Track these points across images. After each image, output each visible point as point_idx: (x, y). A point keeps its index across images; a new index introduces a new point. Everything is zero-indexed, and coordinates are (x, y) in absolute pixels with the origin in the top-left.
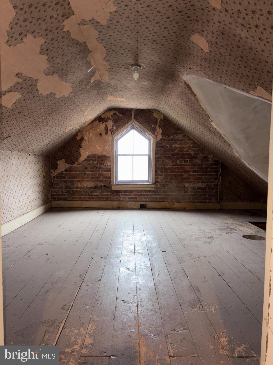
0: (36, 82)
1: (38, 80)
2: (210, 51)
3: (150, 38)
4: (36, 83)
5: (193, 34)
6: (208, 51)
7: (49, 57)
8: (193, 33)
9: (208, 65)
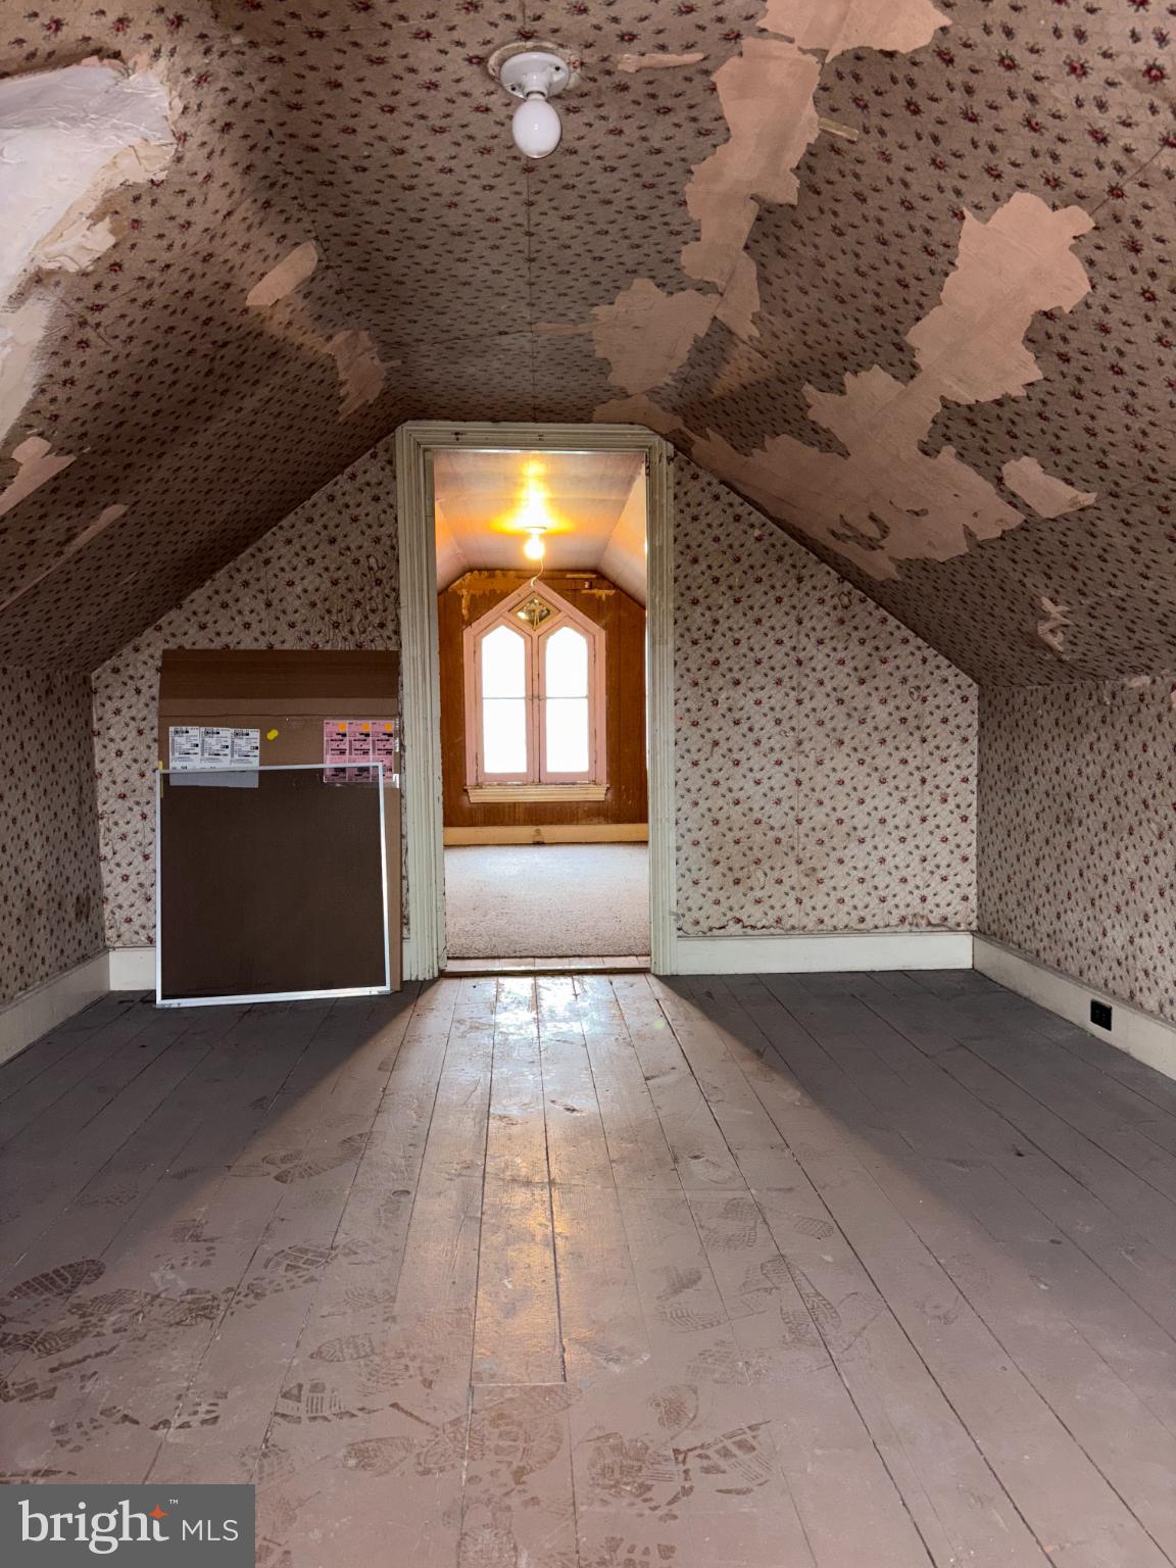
0: (953, 406)
1: (943, 398)
2: (246, 311)
3: (480, 244)
4: (958, 405)
5: (320, 261)
6: (248, 303)
7: (846, 370)
8: (324, 264)
9: (198, 290)
